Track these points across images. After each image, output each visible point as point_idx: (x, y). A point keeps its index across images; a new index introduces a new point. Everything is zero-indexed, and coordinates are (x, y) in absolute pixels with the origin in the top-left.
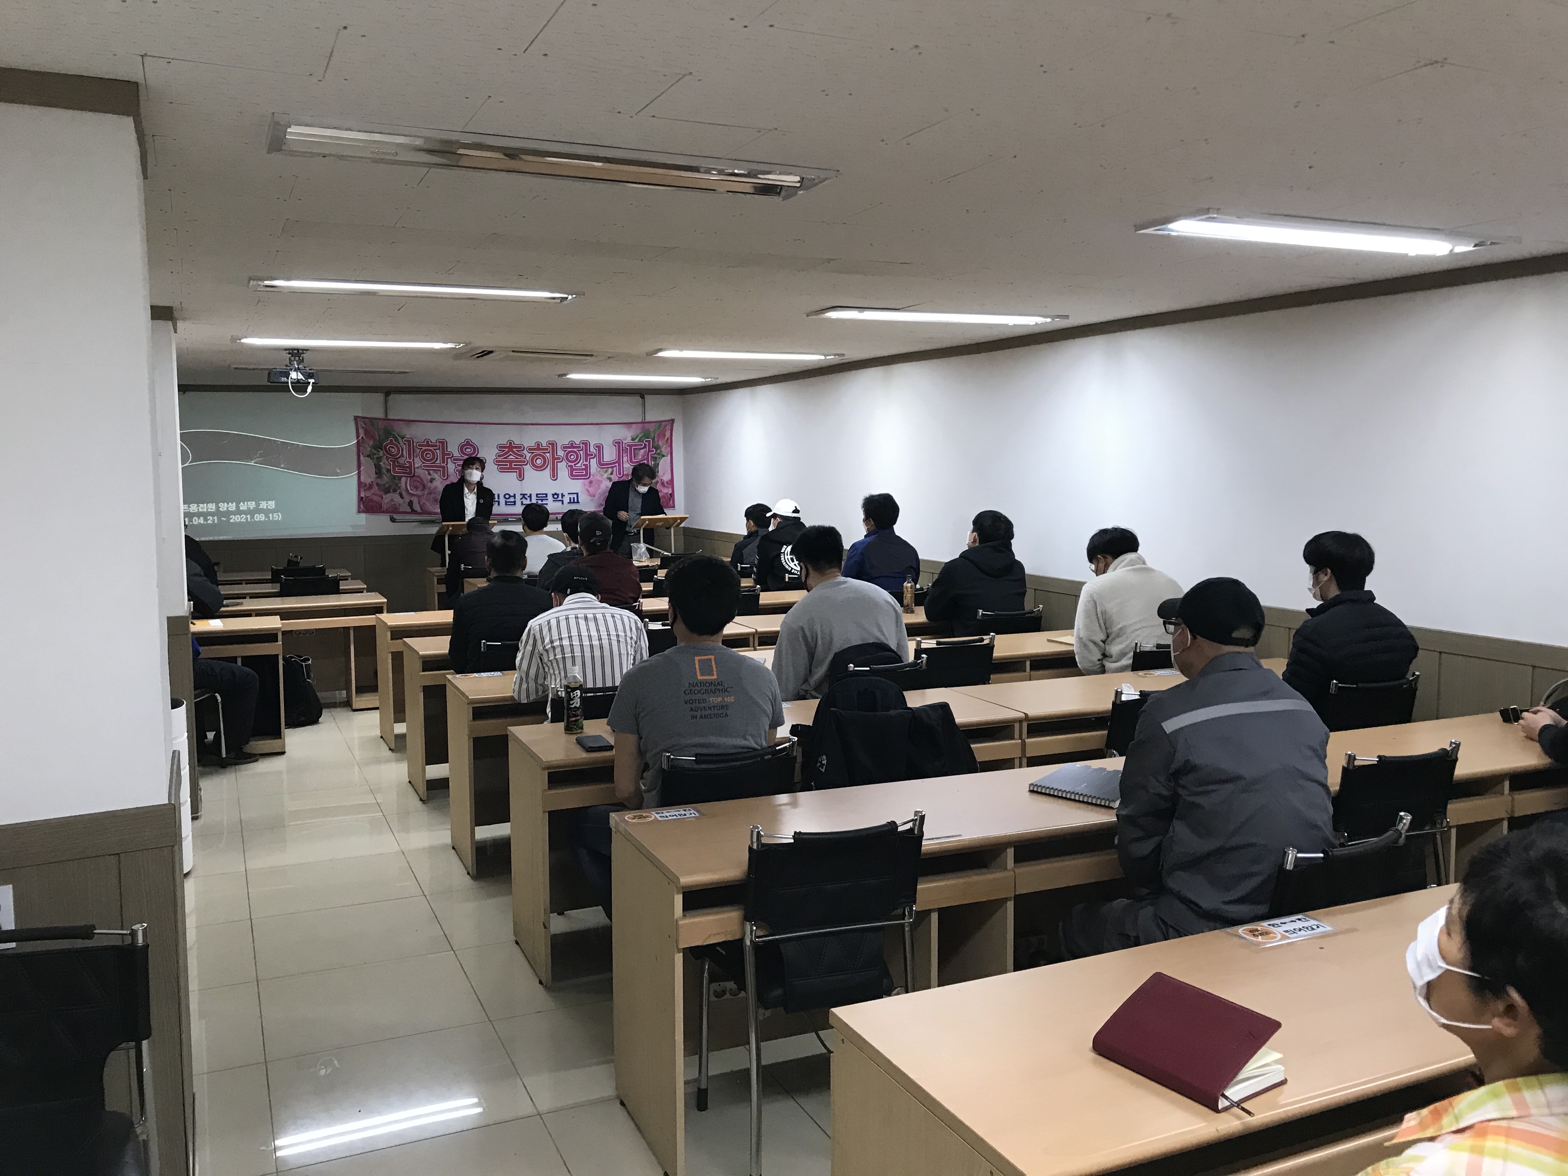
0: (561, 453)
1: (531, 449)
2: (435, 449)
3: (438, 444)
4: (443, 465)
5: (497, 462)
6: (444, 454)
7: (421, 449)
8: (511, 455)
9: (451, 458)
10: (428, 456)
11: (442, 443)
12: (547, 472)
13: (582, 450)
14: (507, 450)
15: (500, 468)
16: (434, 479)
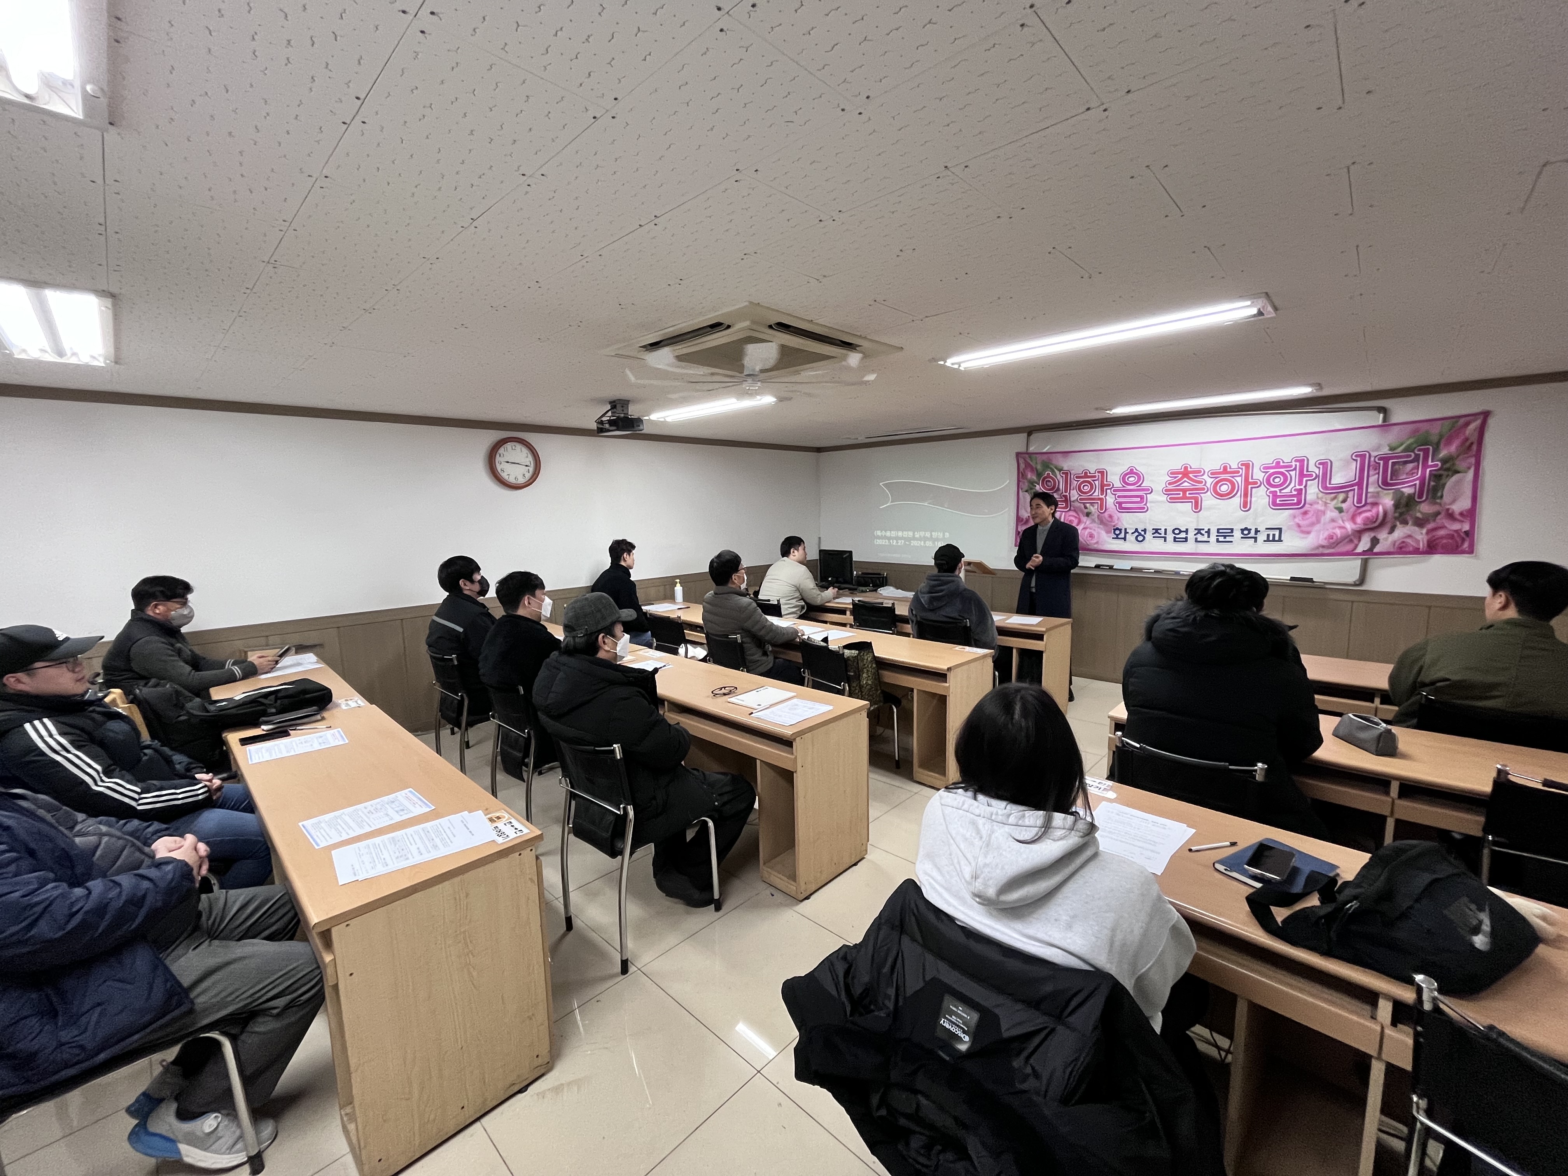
0: (1258, 475)
1: (1214, 474)
2: (1093, 481)
3: (1097, 474)
4: (1101, 496)
5: (1167, 492)
6: (1102, 486)
7: (1078, 481)
8: (1185, 481)
9: (1111, 489)
10: (1086, 488)
11: (1102, 473)
12: (1237, 500)
13: (1295, 469)
14: (1180, 476)
15: (1170, 498)
16: (1090, 513)
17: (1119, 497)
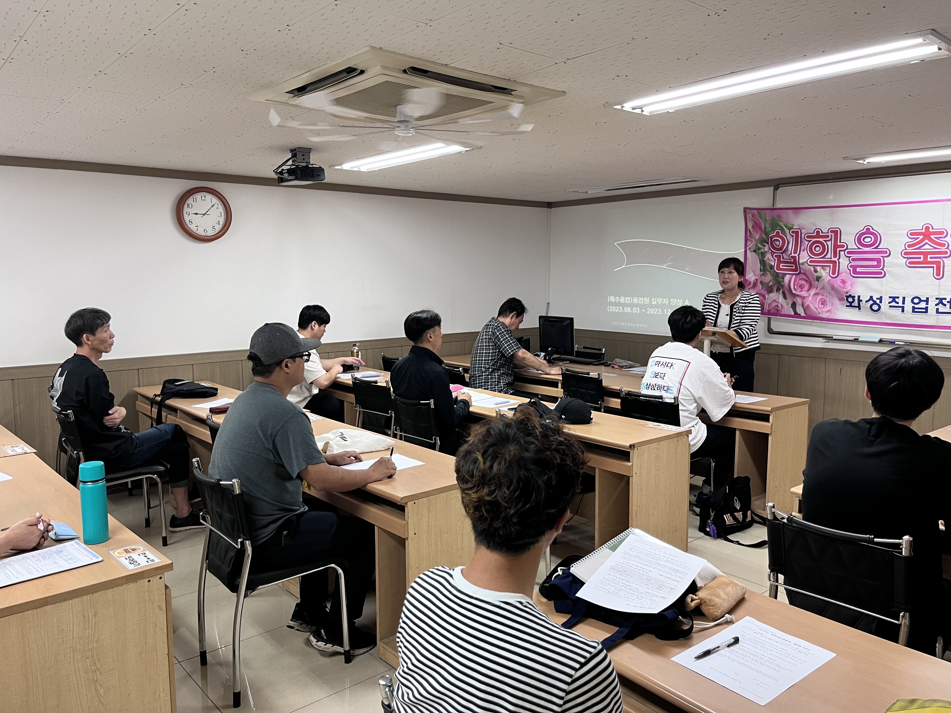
2: (825, 241)
3: (830, 234)
4: (833, 259)
5: (906, 254)
6: (836, 246)
7: (810, 241)
8: (926, 243)
9: (844, 251)
10: (818, 249)
11: (836, 232)
14: (921, 237)
15: (910, 263)
16: (821, 277)
17: (853, 260)
